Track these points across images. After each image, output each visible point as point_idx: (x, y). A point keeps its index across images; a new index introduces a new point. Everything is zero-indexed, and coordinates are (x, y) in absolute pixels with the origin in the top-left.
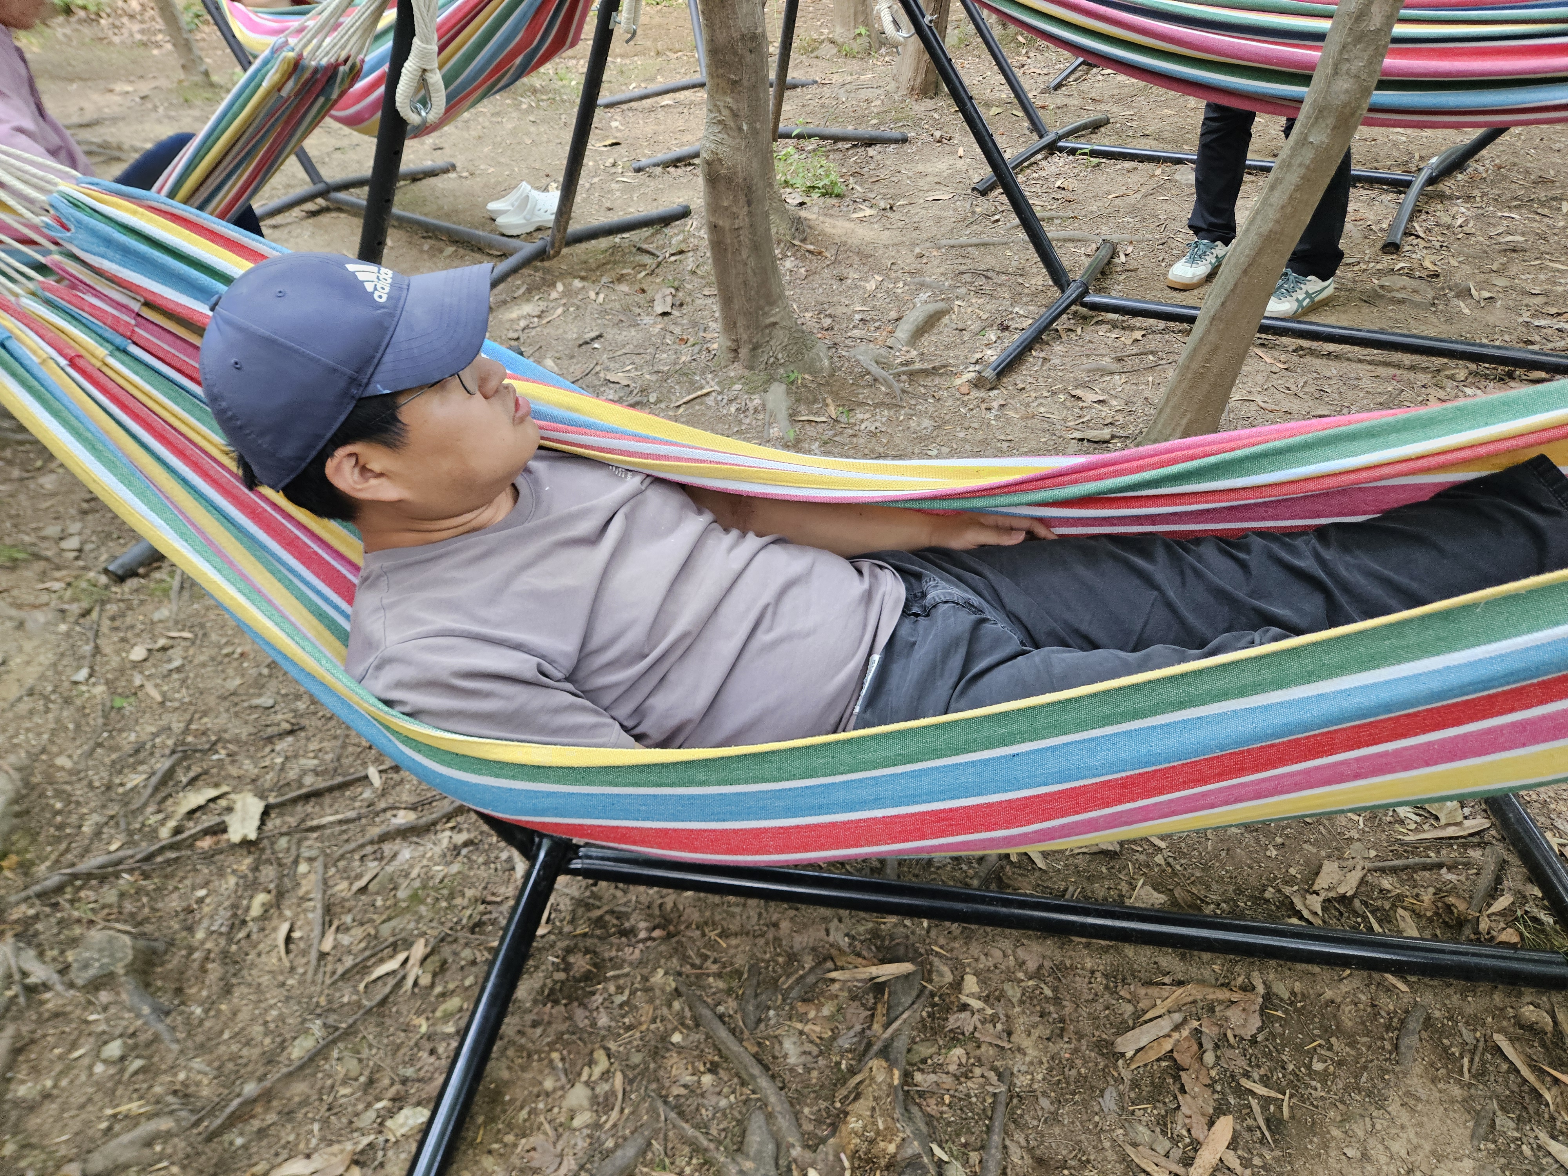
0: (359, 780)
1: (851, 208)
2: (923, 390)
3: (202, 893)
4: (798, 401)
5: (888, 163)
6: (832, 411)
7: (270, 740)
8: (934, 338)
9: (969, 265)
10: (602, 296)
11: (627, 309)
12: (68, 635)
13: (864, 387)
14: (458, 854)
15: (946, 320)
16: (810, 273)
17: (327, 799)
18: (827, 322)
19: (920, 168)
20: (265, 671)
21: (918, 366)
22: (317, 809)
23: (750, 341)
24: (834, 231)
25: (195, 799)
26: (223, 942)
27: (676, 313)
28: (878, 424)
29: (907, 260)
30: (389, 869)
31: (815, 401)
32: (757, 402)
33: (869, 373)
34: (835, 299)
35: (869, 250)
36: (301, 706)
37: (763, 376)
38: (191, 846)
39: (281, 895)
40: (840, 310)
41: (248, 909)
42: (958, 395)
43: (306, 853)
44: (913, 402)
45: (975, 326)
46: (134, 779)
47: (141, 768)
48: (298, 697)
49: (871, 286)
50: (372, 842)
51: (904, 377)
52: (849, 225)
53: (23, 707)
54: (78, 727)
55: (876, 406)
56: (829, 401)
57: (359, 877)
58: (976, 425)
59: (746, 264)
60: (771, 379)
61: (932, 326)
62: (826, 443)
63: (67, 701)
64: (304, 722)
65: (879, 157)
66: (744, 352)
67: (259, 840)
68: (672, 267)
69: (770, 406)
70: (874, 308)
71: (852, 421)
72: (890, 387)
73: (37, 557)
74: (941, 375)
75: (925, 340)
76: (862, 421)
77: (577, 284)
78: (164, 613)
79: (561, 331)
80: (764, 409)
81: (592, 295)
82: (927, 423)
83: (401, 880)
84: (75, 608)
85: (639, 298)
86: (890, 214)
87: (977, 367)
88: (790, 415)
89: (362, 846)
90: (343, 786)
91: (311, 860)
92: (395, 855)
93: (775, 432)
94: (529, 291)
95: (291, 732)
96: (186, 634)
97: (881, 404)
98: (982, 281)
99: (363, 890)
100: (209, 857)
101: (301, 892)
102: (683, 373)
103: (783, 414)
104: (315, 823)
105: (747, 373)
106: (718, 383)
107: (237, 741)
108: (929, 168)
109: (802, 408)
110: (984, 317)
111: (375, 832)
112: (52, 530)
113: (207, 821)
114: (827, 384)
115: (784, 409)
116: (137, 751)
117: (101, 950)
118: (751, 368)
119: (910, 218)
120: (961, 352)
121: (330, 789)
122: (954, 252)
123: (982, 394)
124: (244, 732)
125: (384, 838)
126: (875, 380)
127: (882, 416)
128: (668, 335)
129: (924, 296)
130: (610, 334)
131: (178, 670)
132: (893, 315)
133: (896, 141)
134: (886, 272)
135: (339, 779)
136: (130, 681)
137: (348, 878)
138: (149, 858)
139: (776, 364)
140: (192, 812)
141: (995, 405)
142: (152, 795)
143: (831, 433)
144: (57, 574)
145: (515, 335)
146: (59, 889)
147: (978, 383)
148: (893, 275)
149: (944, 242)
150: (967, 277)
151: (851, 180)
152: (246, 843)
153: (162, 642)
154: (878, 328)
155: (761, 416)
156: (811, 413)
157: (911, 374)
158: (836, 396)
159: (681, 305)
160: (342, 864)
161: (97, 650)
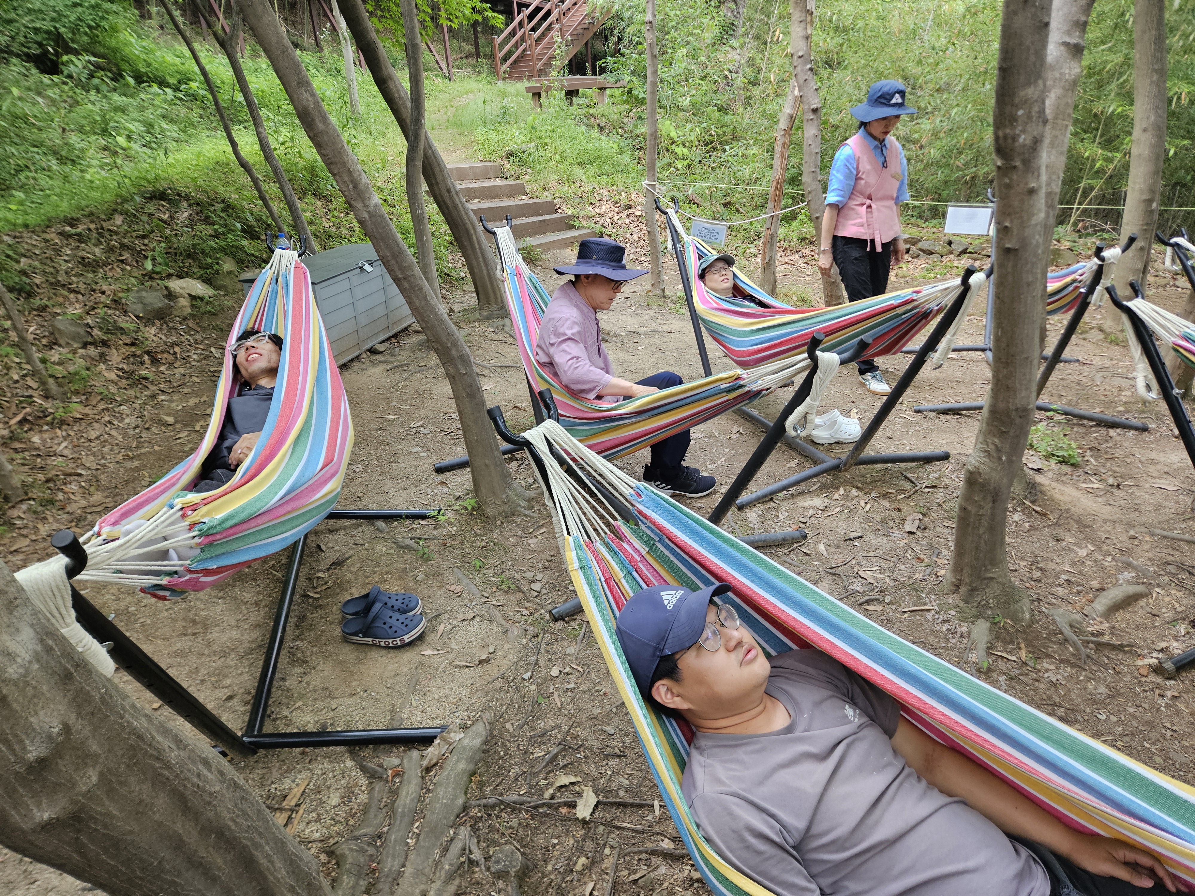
0: (648, 805)
1: (1082, 478)
2: (1106, 661)
3: (556, 841)
4: (997, 638)
5: (1125, 444)
6: (1023, 654)
7: (607, 757)
8: (1127, 615)
9: (1177, 557)
10: (869, 506)
11: (883, 522)
12: (525, 647)
13: (1054, 643)
14: (692, 885)
15: (1142, 602)
16: (1032, 528)
17: (629, 811)
18: (1037, 574)
19: (1153, 455)
20: (614, 710)
21: (1106, 638)
22: (622, 815)
23: (970, 585)
24: (1061, 498)
25: (565, 780)
26: (559, 877)
27: (919, 534)
28: (1059, 677)
29: (1120, 537)
30: (652, 875)
31: (1011, 642)
32: (964, 629)
33: (1062, 633)
34: (1049, 555)
35: (1087, 521)
36: (628, 740)
37: (974, 611)
38: (557, 808)
39: (593, 862)
40: (1051, 566)
41: (575, 864)
42: (1136, 674)
43: (611, 842)
44: (1095, 668)
45: (1168, 615)
46: (539, 753)
47: (543, 747)
48: (627, 734)
49: (1083, 553)
50: (646, 852)
51: (1092, 646)
52: (1076, 493)
53: (498, 684)
54: (519, 707)
55: (1061, 661)
56: (1022, 646)
57: (635, 872)
58: (1146, 706)
59: (980, 537)
60: (979, 616)
61: (1129, 604)
62: (1012, 678)
63: (518, 689)
64: (627, 752)
65: (1118, 438)
66: (963, 589)
67: (590, 821)
68: (925, 496)
69: (974, 635)
70: (1080, 572)
71: (1038, 667)
72: (1077, 649)
73: (519, 589)
74: (1125, 652)
75: (1119, 615)
76: (1047, 670)
77: (854, 492)
78: (571, 650)
79: (835, 525)
80: (969, 637)
81: (862, 503)
82: (1102, 689)
83: (657, 886)
84: (531, 630)
85: (895, 514)
86: (1115, 491)
87: (1161, 655)
88: (988, 648)
89: (641, 852)
90: (639, 806)
91: (612, 847)
92: (657, 868)
93: (973, 657)
94: (820, 489)
95: (619, 756)
96: (579, 669)
97: (1067, 662)
98: (1184, 576)
99: (635, 882)
100: (564, 820)
101: (604, 866)
102: (915, 588)
103: (982, 646)
104: (619, 824)
105: (962, 604)
106: (938, 605)
107: (591, 749)
108: (1161, 457)
109: (999, 644)
110: (1179, 609)
111: (649, 846)
112: (529, 575)
113: (567, 797)
114: (1024, 632)
115: (984, 641)
116: (543, 735)
117: (506, 856)
118: (967, 602)
119: (1133, 499)
120: (1151, 635)
121: (632, 805)
122: (1165, 542)
123: (1159, 680)
124: (596, 745)
125: (654, 853)
126: (1066, 640)
127: (1065, 671)
128: (909, 552)
129: (1129, 575)
130: (869, 537)
131: (572, 690)
132: (1095, 584)
133: (1136, 429)
134: (1098, 544)
135: (637, 801)
136: (548, 688)
137: (628, 869)
138: (536, 807)
139: (987, 606)
140: (561, 787)
141: (1169, 694)
142: (545, 767)
143: (1017, 671)
144: (527, 605)
145: (804, 520)
146: (493, 807)
147: (1158, 670)
148: (1105, 548)
149: (1158, 531)
150: (1172, 569)
151: (1089, 453)
152: (584, 822)
153: (568, 669)
154: (1079, 593)
155: (965, 641)
156: (1005, 651)
157: (1100, 646)
158: (1029, 644)
159: (925, 529)
160: (628, 858)
161: (537, 663)
